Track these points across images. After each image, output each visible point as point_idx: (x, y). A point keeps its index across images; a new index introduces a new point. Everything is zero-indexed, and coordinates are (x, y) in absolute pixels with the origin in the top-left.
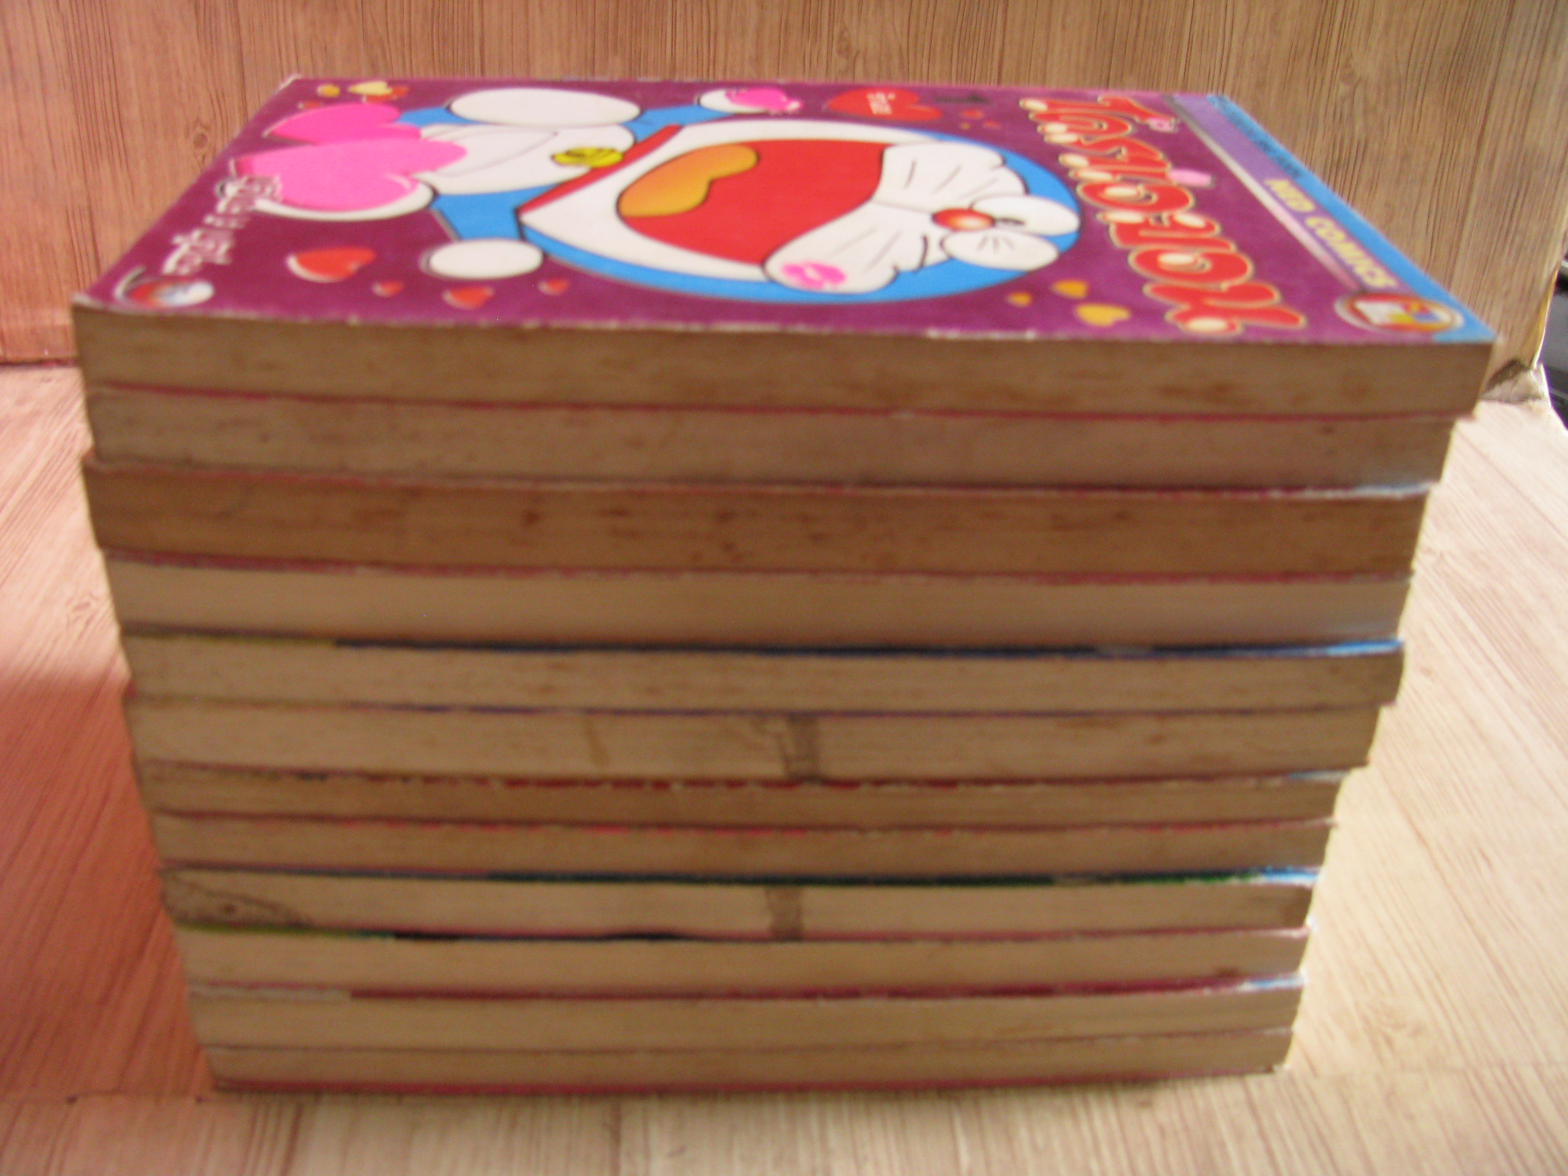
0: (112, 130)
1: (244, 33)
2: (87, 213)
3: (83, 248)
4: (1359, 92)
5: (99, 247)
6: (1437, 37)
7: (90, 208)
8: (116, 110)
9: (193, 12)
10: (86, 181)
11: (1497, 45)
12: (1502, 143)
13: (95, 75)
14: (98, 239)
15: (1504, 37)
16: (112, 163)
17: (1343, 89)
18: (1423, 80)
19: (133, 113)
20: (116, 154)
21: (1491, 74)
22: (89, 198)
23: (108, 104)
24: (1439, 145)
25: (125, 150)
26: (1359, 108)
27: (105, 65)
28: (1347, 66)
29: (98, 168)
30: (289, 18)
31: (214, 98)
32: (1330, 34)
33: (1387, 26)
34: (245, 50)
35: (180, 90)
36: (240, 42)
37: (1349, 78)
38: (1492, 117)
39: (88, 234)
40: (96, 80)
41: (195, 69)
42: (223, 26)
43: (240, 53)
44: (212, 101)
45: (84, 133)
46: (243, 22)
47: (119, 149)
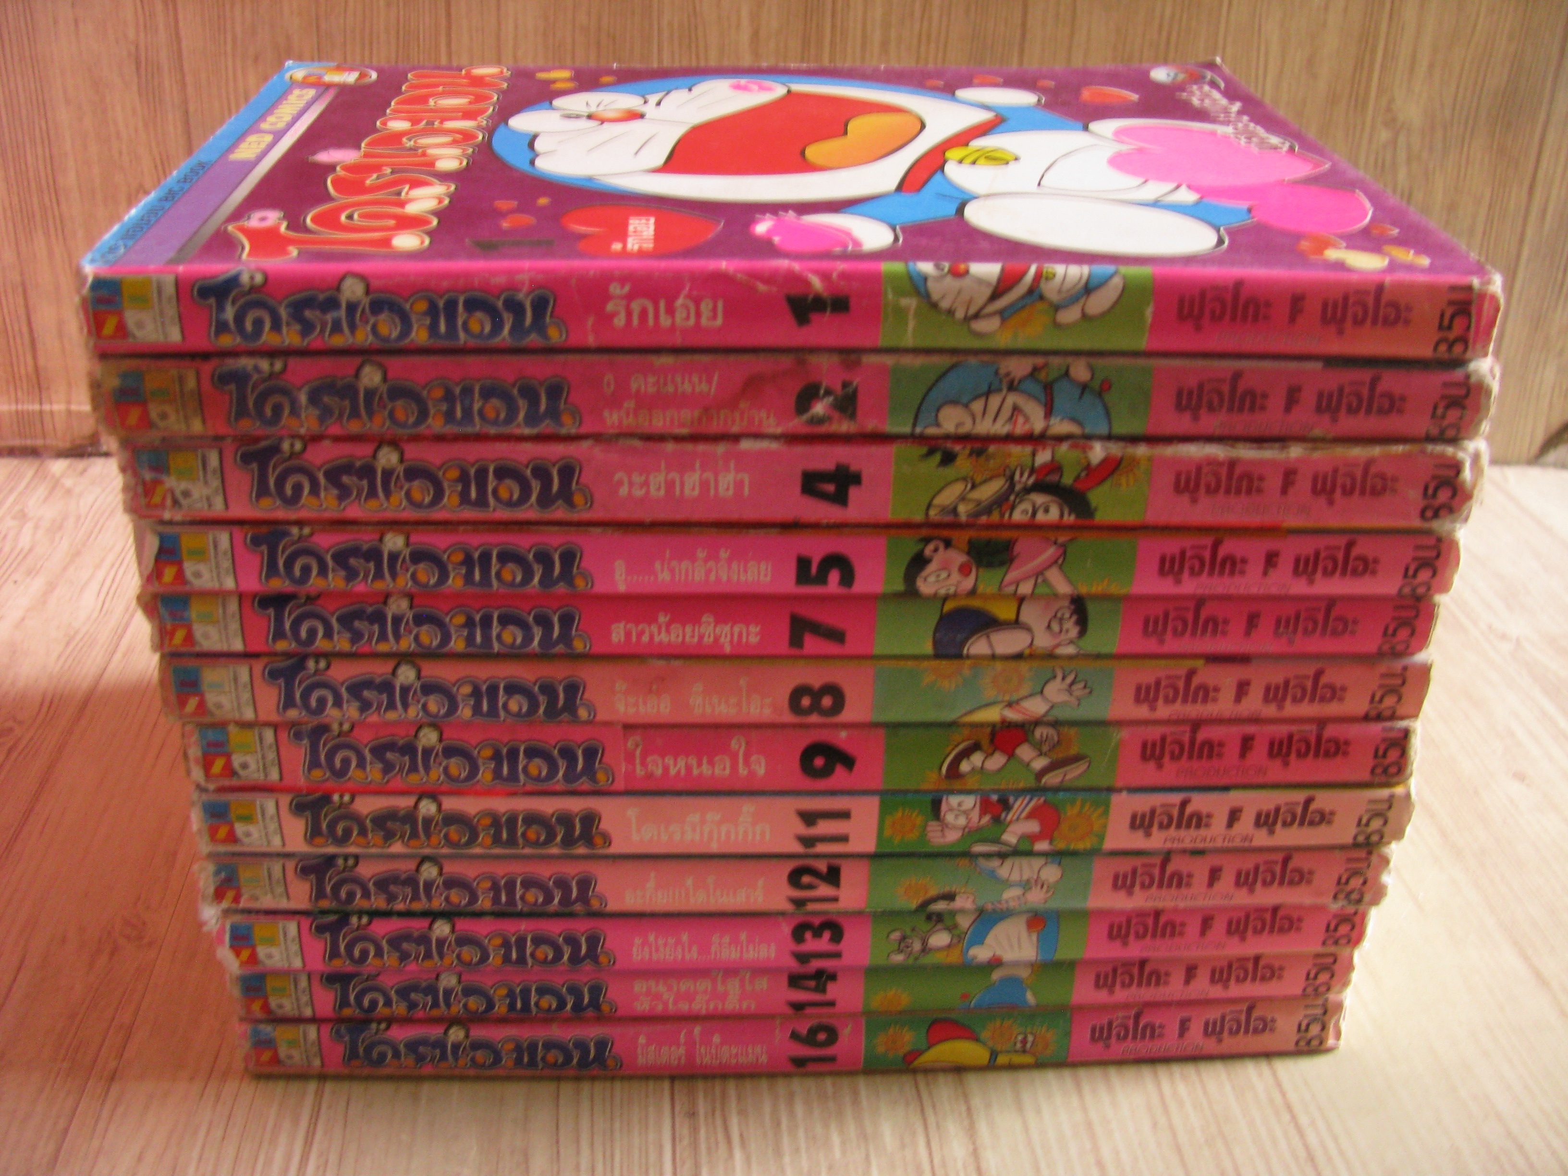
0: (47, 200)
1: (190, 90)
2: (20, 289)
3: (16, 328)
4: (1402, 139)
5: (34, 326)
6: (1485, 76)
7: (23, 284)
8: (50, 177)
9: (134, 67)
10: (19, 253)
11: (1549, 84)
12: (1554, 192)
13: (27, 139)
14: (33, 319)
15: (1556, 77)
16: (47, 234)
17: (1384, 135)
18: (1471, 122)
19: (69, 180)
20: (51, 221)
21: (1542, 117)
22: (22, 274)
23: (41, 167)
24: (1487, 194)
25: (62, 221)
26: (1402, 155)
27: (37, 126)
28: (1389, 110)
29: (32, 240)
30: (239, 73)
31: (159, 162)
32: (1369, 79)
33: (1431, 66)
34: (191, 109)
35: (121, 153)
36: (185, 102)
37: (1391, 122)
38: (1544, 164)
39: (22, 311)
40: (28, 146)
41: (136, 131)
42: (167, 83)
43: (187, 112)
44: (156, 167)
45: (15, 199)
46: (189, 79)
47: (54, 217)
